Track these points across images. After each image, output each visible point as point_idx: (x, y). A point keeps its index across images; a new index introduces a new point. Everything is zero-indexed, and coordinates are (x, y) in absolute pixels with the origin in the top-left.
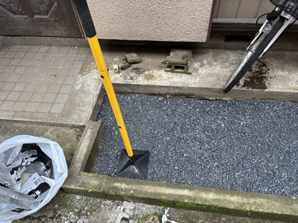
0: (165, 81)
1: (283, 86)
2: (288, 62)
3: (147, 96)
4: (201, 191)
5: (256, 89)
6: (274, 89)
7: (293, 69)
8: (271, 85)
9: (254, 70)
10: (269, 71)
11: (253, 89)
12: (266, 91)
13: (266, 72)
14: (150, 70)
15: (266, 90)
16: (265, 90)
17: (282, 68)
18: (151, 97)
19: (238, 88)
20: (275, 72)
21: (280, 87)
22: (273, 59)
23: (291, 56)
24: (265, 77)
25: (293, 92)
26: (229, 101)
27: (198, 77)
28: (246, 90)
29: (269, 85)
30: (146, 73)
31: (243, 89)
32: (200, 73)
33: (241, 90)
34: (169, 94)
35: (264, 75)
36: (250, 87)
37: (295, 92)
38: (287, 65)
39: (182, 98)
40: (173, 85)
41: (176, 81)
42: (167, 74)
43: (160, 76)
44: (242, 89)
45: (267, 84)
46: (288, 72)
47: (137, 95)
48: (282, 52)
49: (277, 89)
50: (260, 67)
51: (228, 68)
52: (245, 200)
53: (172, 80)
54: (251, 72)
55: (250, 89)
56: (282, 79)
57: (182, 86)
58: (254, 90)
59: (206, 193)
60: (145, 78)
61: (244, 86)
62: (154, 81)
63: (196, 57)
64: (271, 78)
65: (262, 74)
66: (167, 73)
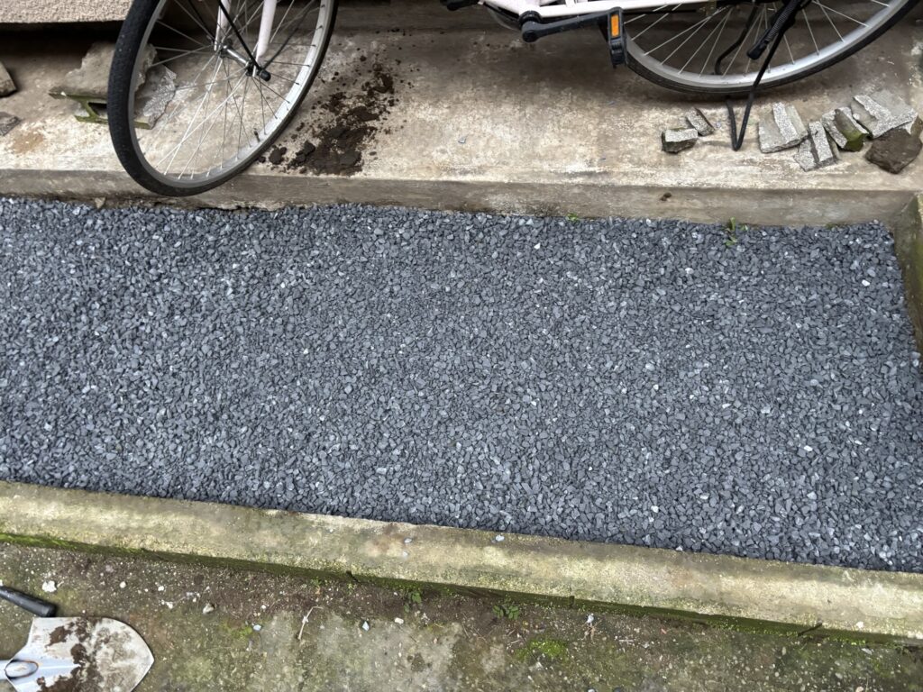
0: (69, 153)
1: (413, 160)
2: (465, 73)
3: (41, 202)
4: (29, 499)
5: (328, 173)
6: (381, 172)
7: (468, 99)
8: (376, 159)
9: (348, 106)
10: (393, 109)
11: (318, 174)
12: (356, 180)
13: (381, 113)
14: (39, 115)
15: (358, 175)
16: (352, 177)
17: (437, 96)
18: (51, 206)
19: (275, 173)
20: (410, 111)
21: (403, 162)
22: (424, 64)
23: (488, 48)
24: (373, 129)
25: (433, 179)
26: (275, 212)
27: (169, 139)
28: (298, 178)
29: (373, 157)
30: (24, 127)
31: (291, 175)
32: (181, 124)
33: (284, 178)
34: (100, 196)
35: (370, 124)
36: (313, 166)
37: (441, 179)
38: (459, 83)
39: (141, 207)
40: (89, 169)
41: (100, 155)
42: (83, 131)
43: (61, 137)
44: (286, 175)
45: (365, 156)
46: (449, 108)
47: (11, 201)
48: (464, 35)
49: (391, 169)
50: (371, 94)
51: (272, 100)
52: (136, 520)
53: (91, 151)
54: (337, 113)
55: (310, 174)
56: (422, 134)
57: (113, 169)
58: (322, 176)
59: (39, 504)
60: (13, 147)
61: (295, 163)
62: (37, 156)
63: (191, 64)
64: (388, 132)
65: (364, 121)
66: (82, 127)
